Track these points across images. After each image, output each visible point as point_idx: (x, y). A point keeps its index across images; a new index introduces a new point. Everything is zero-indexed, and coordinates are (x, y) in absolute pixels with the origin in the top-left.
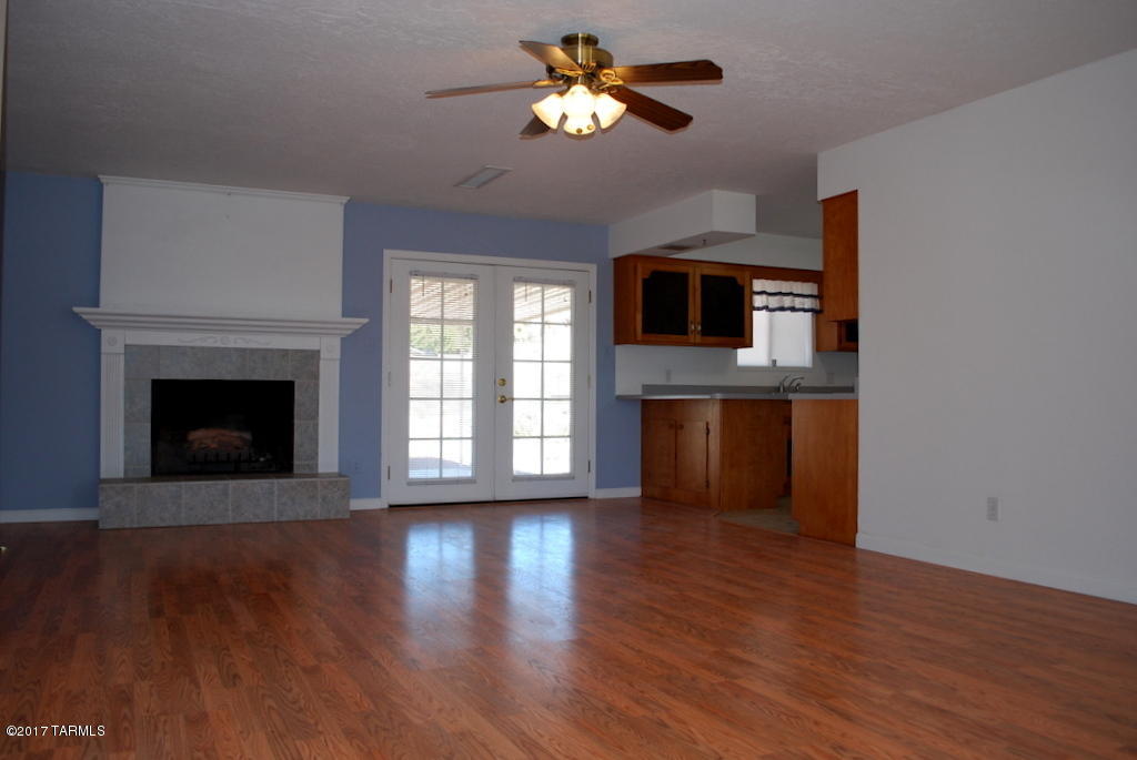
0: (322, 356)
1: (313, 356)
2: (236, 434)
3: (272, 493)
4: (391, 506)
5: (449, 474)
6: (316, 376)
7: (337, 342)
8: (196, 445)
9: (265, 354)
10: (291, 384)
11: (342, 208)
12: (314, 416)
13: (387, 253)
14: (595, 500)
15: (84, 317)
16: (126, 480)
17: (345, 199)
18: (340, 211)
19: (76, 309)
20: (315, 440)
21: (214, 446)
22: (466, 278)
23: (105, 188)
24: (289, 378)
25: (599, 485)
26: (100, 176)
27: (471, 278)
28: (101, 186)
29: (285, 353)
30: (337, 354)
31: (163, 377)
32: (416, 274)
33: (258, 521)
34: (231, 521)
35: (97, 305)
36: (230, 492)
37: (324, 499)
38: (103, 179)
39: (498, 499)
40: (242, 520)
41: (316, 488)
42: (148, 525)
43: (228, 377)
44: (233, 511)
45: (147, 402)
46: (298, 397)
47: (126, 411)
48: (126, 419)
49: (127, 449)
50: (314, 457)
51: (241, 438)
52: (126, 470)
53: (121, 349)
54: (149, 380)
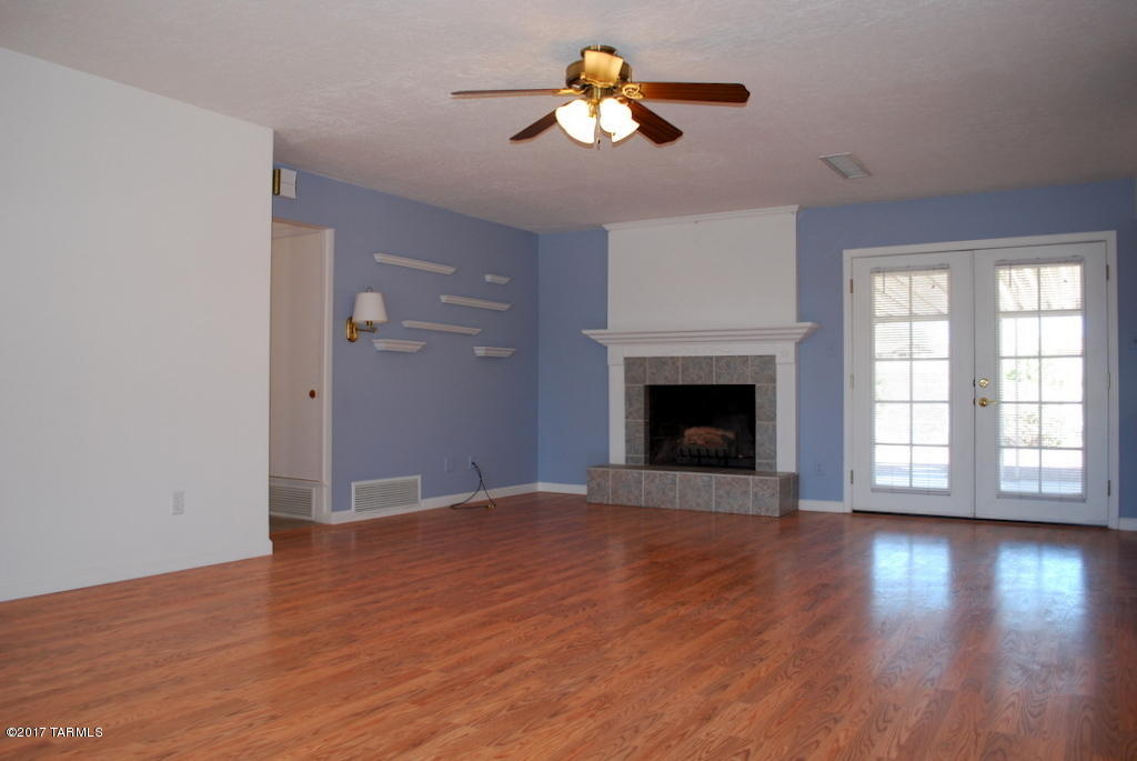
0: (777, 361)
1: (768, 362)
2: (720, 432)
3: (711, 486)
4: (855, 511)
5: (919, 483)
6: (773, 380)
7: (791, 347)
8: (686, 441)
9: (729, 361)
10: (752, 387)
11: (795, 216)
12: (773, 418)
13: (847, 254)
14: (1118, 532)
15: (593, 337)
16: (626, 467)
17: (795, 208)
18: (793, 219)
19: (585, 332)
20: (773, 440)
21: (700, 442)
22: (934, 269)
23: (610, 235)
24: (750, 383)
25: (1122, 514)
26: (604, 226)
27: (942, 267)
28: (605, 233)
29: (744, 359)
30: (791, 357)
31: (661, 382)
32: (879, 271)
33: (698, 509)
34: (678, 507)
35: (606, 327)
36: (678, 481)
37: (756, 495)
38: (607, 227)
39: (979, 515)
40: (687, 507)
41: (748, 484)
42: (619, 503)
43: (700, 383)
44: (680, 498)
45: (640, 404)
46: (759, 400)
47: (626, 410)
48: (627, 417)
49: (627, 441)
50: (773, 456)
51: (723, 437)
52: (627, 459)
53: (621, 361)
54: (641, 385)
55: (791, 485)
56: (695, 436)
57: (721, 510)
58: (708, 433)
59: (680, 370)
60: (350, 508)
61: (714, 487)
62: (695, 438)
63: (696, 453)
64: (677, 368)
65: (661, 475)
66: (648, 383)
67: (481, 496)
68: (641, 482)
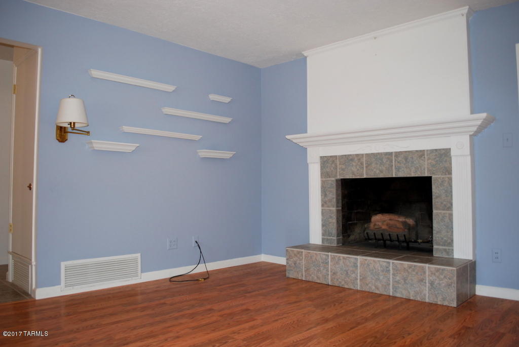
0: (452, 153)
1: (444, 155)
2: (402, 219)
3: (389, 272)
6: (449, 171)
7: (465, 140)
8: (372, 225)
9: (406, 156)
10: (429, 179)
11: (464, 18)
12: (449, 207)
15: (295, 141)
16: (322, 248)
17: (465, 10)
18: (463, 21)
19: (288, 137)
20: (450, 228)
21: (384, 227)
23: (308, 59)
24: (426, 175)
26: (303, 53)
28: (304, 58)
29: (421, 154)
30: (467, 150)
31: (349, 176)
33: (377, 292)
35: (306, 132)
36: (359, 265)
37: (432, 283)
38: (306, 53)
41: (425, 273)
42: (311, 280)
43: (381, 176)
44: (361, 280)
45: (333, 195)
46: (435, 190)
47: (322, 200)
48: (323, 206)
49: (323, 226)
50: (450, 243)
51: (405, 223)
52: (323, 240)
53: (318, 160)
54: (333, 179)
55: (468, 272)
56: (380, 222)
57: (398, 295)
58: (390, 220)
59: (365, 165)
60: (59, 284)
61: (391, 272)
62: (380, 224)
63: (380, 237)
64: (362, 164)
65: (344, 258)
66: (339, 177)
67: (201, 269)
68: (327, 263)
